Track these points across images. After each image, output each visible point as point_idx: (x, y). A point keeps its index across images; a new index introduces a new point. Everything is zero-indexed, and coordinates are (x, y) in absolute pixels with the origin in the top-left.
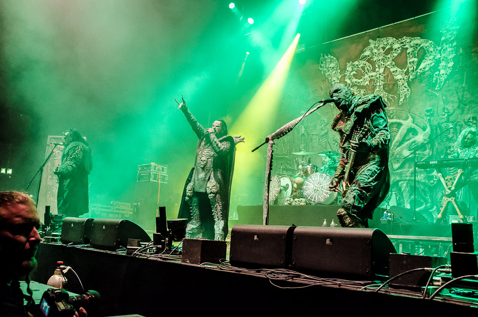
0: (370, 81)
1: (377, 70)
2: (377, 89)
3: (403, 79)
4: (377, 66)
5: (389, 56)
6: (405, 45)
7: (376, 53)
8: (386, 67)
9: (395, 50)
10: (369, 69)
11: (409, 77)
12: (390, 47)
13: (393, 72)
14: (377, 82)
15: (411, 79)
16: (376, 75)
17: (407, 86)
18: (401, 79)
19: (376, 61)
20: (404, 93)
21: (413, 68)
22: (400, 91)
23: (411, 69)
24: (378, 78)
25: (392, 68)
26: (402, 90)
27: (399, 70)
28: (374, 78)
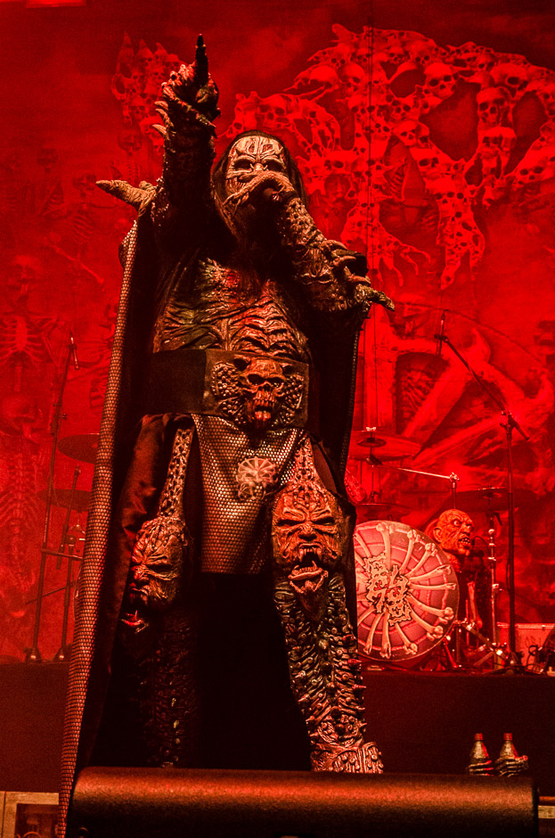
0: (331, 182)
1: (360, 142)
2: (357, 217)
3: (460, 196)
4: (359, 129)
5: (409, 100)
6: (471, 73)
7: (356, 80)
8: (394, 140)
9: (434, 82)
10: (328, 133)
11: (482, 191)
12: (413, 67)
13: (424, 163)
14: (358, 191)
15: (489, 201)
16: (355, 164)
17: (472, 223)
18: (450, 195)
19: (355, 109)
20: (462, 247)
21: (499, 162)
22: (447, 239)
23: (488, 164)
24: (364, 174)
25: (417, 145)
26: (452, 237)
27: (444, 158)
28: (347, 173)
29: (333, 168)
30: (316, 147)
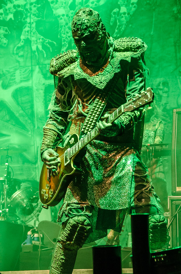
0: (16, 14)
2: (27, 29)
3: (67, 16)
14: (27, 17)
16: (25, 5)
18: (63, 15)
20: (69, 38)
22: (63, 35)
24: (29, 10)
26: (64, 34)
28: (22, 10)
29: (17, 8)
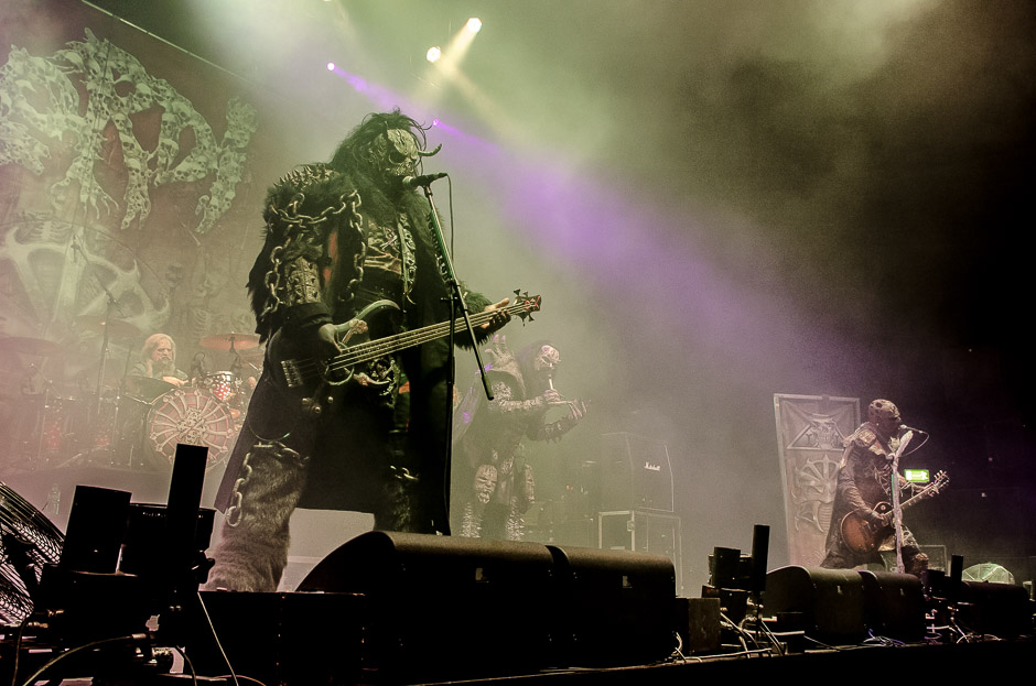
0: (66, 134)
1: (90, 115)
4: (91, 106)
5: (124, 100)
6: (161, 100)
7: (94, 72)
8: (111, 123)
9: (140, 95)
10: (71, 100)
11: (155, 176)
12: (130, 80)
13: (126, 144)
14: (82, 147)
15: (158, 183)
17: (146, 194)
18: (137, 171)
19: (91, 91)
20: (137, 206)
21: (167, 161)
22: (130, 198)
23: (161, 160)
24: (88, 137)
25: (123, 131)
26: (133, 198)
27: (137, 146)
28: (78, 132)
30: (61, 106)
